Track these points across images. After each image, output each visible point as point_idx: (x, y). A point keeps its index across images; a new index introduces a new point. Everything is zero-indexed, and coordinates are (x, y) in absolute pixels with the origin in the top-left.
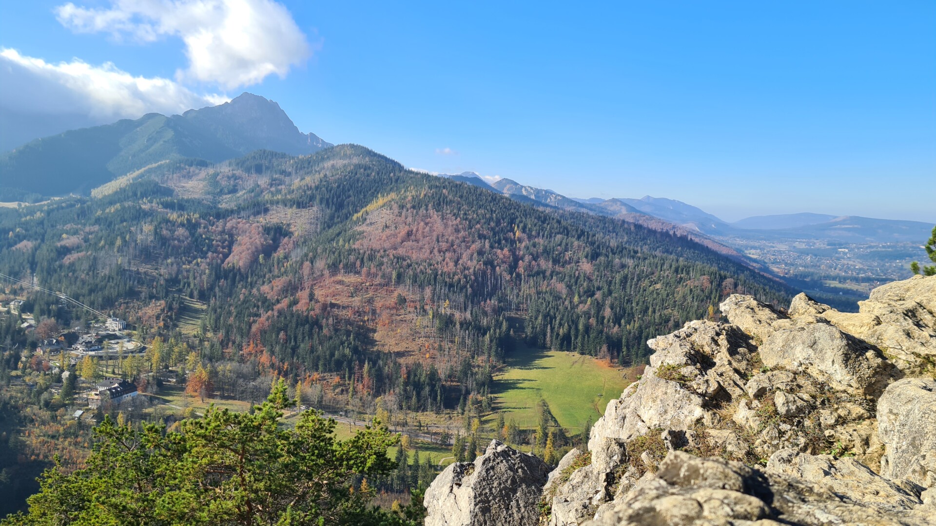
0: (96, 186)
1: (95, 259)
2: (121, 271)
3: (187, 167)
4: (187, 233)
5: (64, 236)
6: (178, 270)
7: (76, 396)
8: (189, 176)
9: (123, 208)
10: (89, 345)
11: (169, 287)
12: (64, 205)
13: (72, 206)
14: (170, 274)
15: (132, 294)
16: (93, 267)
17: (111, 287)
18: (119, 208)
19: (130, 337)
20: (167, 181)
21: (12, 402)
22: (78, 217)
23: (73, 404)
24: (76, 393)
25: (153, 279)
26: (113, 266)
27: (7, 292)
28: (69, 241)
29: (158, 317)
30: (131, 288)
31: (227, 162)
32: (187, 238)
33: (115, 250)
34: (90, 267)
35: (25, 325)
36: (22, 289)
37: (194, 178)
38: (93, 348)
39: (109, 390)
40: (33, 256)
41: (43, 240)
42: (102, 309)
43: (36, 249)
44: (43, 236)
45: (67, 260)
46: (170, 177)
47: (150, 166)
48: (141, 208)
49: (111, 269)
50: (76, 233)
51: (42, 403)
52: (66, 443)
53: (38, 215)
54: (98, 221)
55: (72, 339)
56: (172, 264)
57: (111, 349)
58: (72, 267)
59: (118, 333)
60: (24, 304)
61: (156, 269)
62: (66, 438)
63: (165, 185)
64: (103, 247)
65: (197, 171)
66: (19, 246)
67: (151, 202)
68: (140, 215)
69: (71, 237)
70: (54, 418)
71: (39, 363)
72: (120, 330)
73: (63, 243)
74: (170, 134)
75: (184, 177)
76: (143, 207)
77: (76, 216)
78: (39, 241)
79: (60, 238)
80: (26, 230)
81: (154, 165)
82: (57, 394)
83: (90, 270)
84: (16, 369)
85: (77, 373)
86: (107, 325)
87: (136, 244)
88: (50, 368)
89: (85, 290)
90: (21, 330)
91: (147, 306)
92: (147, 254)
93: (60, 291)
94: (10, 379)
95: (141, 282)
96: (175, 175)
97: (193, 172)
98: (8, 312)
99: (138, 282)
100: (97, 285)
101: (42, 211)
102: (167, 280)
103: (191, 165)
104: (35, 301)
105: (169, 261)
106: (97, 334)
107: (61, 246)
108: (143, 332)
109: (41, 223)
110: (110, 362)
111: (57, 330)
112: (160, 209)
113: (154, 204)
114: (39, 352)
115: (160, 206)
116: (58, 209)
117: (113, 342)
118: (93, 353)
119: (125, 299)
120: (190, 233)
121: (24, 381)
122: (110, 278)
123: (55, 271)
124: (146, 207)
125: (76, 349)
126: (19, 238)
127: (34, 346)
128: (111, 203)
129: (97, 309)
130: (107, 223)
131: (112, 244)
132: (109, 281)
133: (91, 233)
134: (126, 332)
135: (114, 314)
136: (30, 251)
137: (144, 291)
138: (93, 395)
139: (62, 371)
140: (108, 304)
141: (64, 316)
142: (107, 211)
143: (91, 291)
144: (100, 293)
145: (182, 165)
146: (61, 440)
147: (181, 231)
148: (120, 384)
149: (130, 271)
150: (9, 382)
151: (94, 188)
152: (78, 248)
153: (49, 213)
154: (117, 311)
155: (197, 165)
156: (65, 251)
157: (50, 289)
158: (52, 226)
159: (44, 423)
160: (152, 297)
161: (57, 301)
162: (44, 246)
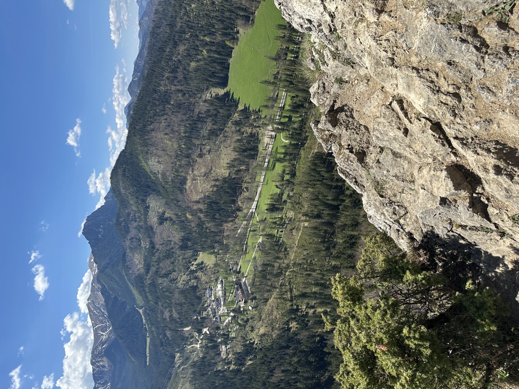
1: (176, 304)
5: (164, 317)
8: (131, 261)
13: (148, 315)
17: (190, 296)
18: (149, 294)
19: (215, 287)
22: (154, 312)
27: (192, 340)
28: (166, 315)
31: (123, 242)
34: (180, 306)
35: (208, 332)
36: (190, 334)
37: (133, 259)
41: (167, 326)
42: (201, 299)
43: (170, 329)
44: (164, 326)
45: (176, 316)
49: (181, 296)
50: (162, 312)
53: (153, 329)
54: (156, 303)
58: (180, 314)
64: (170, 300)
65: (128, 257)
66: (169, 337)
67: (146, 279)
74: (108, 271)
80: (161, 334)
81: (126, 278)
85: (232, 309)
90: (210, 334)
96: (131, 268)
98: (201, 339)
100: (189, 302)
101: (151, 327)
103: (125, 260)
104: (196, 328)
107: (169, 318)
109: (157, 328)
110: (227, 295)
112: (150, 275)
116: (150, 321)
122: (185, 297)
123: (181, 321)
124: (149, 282)
126: (165, 337)
128: (147, 297)
130: (157, 299)
131: (168, 296)
133: (163, 306)
136: (171, 332)
142: (151, 299)
144: (193, 301)
145: (126, 264)
152: (170, 311)
153: (152, 324)
154: (202, 293)
155: (125, 257)
157: (191, 323)
158: (159, 323)
162: (169, 326)
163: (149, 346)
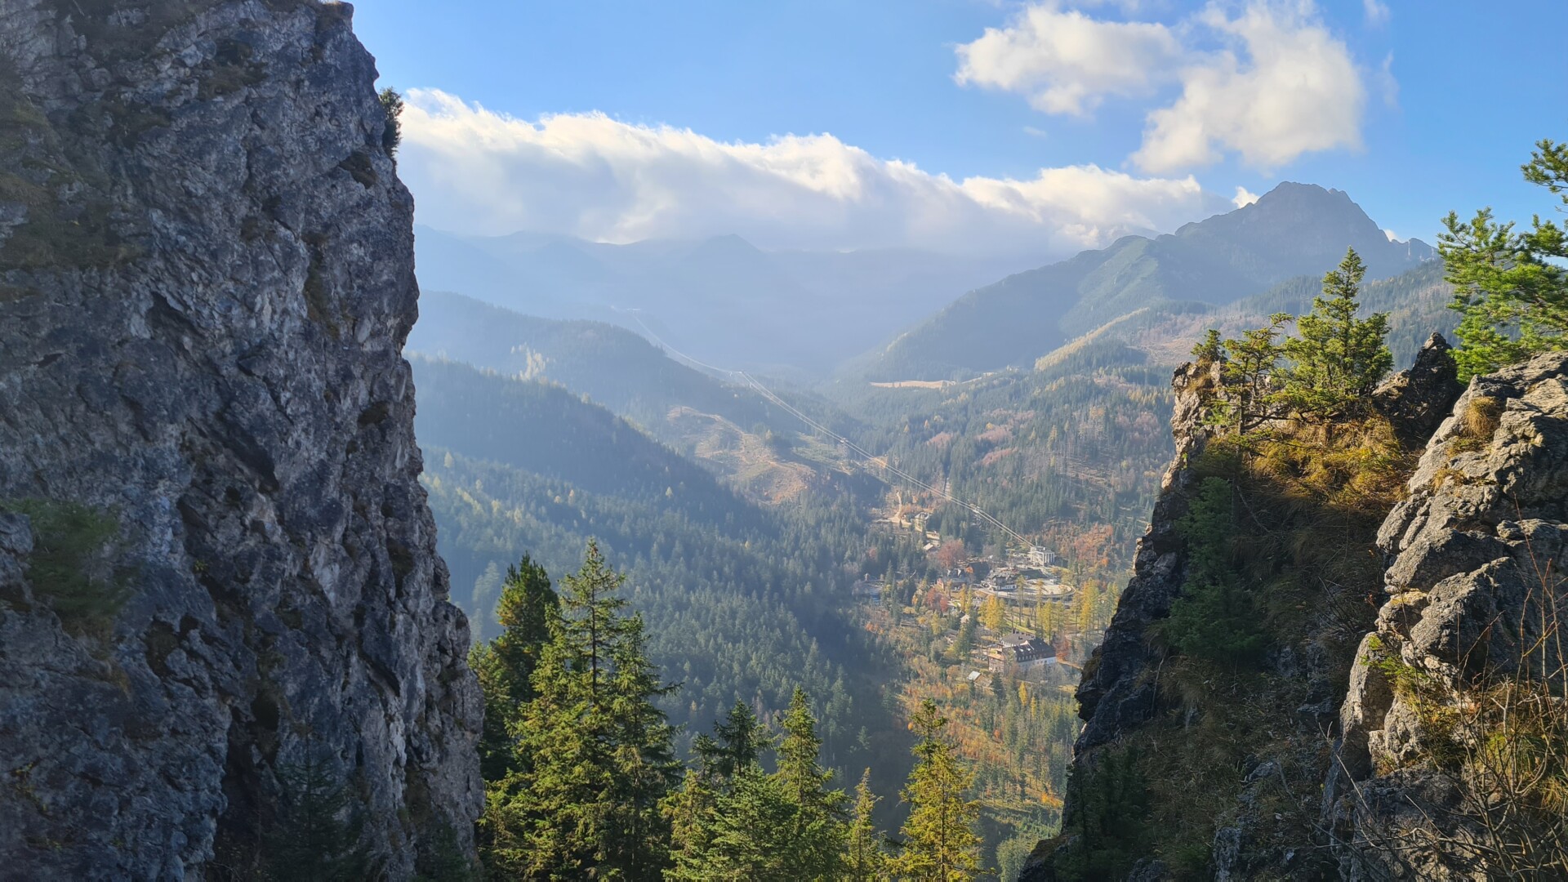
0: (1042, 353)
1: (1022, 459)
2: (1054, 477)
3: (1172, 316)
4: (1154, 420)
5: (989, 426)
6: (1137, 479)
7: (974, 652)
8: (1175, 331)
9: (1069, 384)
10: (1002, 583)
11: (1121, 504)
12: (995, 382)
13: (1006, 383)
14: (1124, 484)
15: (1066, 512)
16: (1018, 472)
17: (1038, 500)
18: (1063, 384)
19: (1058, 578)
20: (1140, 340)
21: (899, 648)
22: (1011, 398)
23: (967, 662)
24: (975, 648)
25: (1100, 491)
26: (1044, 469)
27: (914, 501)
28: (994, 432)
29: (1100, 550)
30: (1065, 504)
31: (1238, 304)
32: (1154, 428)
33: (1048, 445)
34: (1014, 470)
35: (928, 547)
36: (931, 498)
37: (1182, 333)
38: (1007, 587)
39: (1016, 648)
40: (949, 453)
41: (963, 433)
42: (1026, 532)
43: (953, 443)
44: (964, 426)
45: (988, 459)
46: (1145, 333)
47: (1118, 319)
48: (1093, 382)
49: (1040, 474)
50: (1004, 421)
51: (932, 653)
52: (953, 714)
53: (963, 397)
54: (1033, 404)
55: (981, 572)
56: (1128, 469)
57: (1027, 590)
58: (992, 470)
59: (1043, 570)
60: (930, 518)
61: (1105, 476)
62: (954, 706)
63: (1135, 347)
64: (1034, 440)
65: (1188, 322)
66: (932, 440)
67: (1108, 373)
68: (1092, 393)
69: (997, 427)
70: (943, 676)
71: (937, 600)
72: (1046, 565)
73: (985, 435)
74: (1152, 266)
75: (1166, 332)
76: (1097, 381)
77: (1007, 398)
78: (958, 433)
79: (984, 429)
80: (946, 418)
81: (1125, 317)
82: (952, 646)
83: (1014, 474)
84: (910, 604)
85: (980, 619)
86: (1030, 556)
87: (1077, 437)
88: (948, 609)
89: (1005, 504)
90: (923, 553)
91: (1086, 532)
92: (1092, 453)
93: (976, 504)
94: (901, 616)
95: (1080, 496)
96: (1152, 330)
97: (1182, 323)
98: (912, 528)
99: (1076, 495)
100: (1021, 496)
101: (967, 392)
102: (1118, 495)
103: (1178, 313)
104: (942, 514)
105: (1124, 464)
106: (1015, 569)
107: (982, 440)
108: (1077, 570)
109: (965, 408)
110: (1026, 610)
111: (964, 558)
112: (1122, 384)
113: (1112, 377)
114: (940, 585)
115: (1122, 379)
116: (987, 388)
117: (1034, 581)
118: (1004, 594)
119: (1057, 519)
120: (1160, 421)
121: (916, 622)
122: (1039, 486)
123: (972, 475)
124: (1101, 381)
125: (985, 586)
126: (938, 430)
127: (933, 577)
128: (1055, 377)
129: (1019, 532)
130: (1045, 406)
131: (1045, 436)
132: (1036, 492)
133: (1022, 422)
134: (1054, 568)
135: (1040, 539)
136: (945, 447)
137: (1084, 507)
138: (994, 653)
139: (963, 614)
140: (1033, 525)
141: (974, 538)
142: (1048, 388)
143: (1013, 505)
144: (1023, 508)
145: (1165, 314)
146: (947, 708)
147: (1146, 417)
148: (1031, 642)
149: (1065, 477)
150: (899, 620)
151: (1039, 357)
152: (1003, 443)
153: (975, 394)
154: (1045, 537)
155: (1189, 311)
156: (987, 446)
157: (963, 499)
158: (977, 412)
159: (931, 681)
160: (1093, 518)
161: (972, 516)
162: (962, 440)
163: (919, 388)
